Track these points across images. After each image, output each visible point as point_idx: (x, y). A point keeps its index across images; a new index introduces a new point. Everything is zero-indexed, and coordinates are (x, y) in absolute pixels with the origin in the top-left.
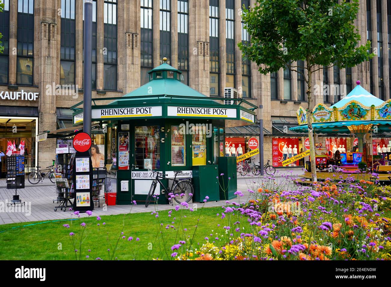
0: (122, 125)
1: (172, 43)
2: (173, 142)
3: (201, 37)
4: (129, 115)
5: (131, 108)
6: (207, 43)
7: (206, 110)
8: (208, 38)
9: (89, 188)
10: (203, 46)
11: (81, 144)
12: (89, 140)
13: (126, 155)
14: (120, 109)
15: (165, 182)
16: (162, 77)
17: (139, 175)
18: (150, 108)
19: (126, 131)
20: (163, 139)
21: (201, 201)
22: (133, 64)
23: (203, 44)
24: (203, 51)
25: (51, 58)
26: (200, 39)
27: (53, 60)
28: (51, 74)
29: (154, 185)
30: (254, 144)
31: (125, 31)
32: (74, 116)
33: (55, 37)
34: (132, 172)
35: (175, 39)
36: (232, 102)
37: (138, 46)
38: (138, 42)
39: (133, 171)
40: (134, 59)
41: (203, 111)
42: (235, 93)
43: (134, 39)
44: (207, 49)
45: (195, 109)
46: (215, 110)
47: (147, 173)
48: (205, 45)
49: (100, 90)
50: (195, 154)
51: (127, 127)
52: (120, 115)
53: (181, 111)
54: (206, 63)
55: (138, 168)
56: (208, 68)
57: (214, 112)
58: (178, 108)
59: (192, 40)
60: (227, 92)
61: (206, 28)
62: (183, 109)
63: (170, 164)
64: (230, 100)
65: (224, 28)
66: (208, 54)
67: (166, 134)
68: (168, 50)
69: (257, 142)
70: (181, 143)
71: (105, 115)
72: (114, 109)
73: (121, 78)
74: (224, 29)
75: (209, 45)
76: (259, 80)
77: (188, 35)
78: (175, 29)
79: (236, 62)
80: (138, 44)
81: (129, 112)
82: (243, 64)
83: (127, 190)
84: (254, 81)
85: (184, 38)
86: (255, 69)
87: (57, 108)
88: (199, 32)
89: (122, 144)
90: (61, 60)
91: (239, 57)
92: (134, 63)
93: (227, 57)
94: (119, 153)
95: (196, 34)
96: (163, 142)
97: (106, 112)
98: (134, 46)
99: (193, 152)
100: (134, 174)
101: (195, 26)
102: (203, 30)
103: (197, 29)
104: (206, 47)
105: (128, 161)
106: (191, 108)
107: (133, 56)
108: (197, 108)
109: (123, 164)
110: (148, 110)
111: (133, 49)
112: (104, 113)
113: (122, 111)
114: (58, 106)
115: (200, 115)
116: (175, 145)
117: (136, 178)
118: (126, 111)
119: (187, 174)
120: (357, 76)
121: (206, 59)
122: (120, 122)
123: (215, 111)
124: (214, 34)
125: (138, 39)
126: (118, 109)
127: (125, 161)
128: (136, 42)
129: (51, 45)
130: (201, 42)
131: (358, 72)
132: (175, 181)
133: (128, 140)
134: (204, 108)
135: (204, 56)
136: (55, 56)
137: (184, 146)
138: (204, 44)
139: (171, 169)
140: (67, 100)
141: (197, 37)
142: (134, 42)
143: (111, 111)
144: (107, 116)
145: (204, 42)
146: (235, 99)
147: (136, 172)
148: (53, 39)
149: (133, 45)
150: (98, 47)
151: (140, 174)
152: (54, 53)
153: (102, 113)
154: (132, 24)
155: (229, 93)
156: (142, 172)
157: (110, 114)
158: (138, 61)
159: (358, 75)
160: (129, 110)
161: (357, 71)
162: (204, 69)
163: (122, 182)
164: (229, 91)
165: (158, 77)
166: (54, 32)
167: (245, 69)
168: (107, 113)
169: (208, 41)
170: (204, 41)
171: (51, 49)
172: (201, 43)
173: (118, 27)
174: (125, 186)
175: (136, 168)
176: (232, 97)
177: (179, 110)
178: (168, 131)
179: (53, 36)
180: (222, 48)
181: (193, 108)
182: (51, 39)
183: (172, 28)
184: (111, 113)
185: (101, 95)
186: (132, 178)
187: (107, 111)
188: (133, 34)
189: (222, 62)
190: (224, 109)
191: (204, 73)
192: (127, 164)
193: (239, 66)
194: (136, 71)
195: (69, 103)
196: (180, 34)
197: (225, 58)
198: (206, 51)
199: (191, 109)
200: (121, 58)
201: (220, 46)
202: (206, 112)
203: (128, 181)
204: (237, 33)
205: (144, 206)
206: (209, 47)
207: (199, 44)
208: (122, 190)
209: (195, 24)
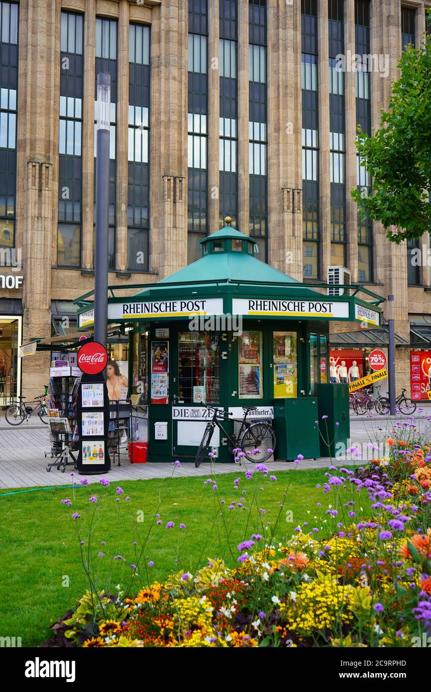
0: (157, 330)
1: (240, 192)
2: (241, 359)
3: (289, 181)
4: (169, 314)
5: (172, 302)
6: (299, 191)
7: (296, 304)
8: (300, 182)
9: (102, 434)
10: (291, 197)
11: (90, 361)
12: (103, 354)
13: (164, 380)
14: (154, 303)
15: (227, 425)
16: (223, 250)
17: (185, 413)
18: (203, 302)
19: (163, 340)
20: (225, 353)
21: (288, 459)
22: (175, 227)
23: (291, 193)
24: (291, 204)
25: (43, 219)
26: (287, 183)
27: (46, 223)
28: (43, 246)
29: (210, 430)
30: (379, 361)
31: (162, 174)
32: (79, 315)
33: (50, 186)
34: (173, 408)
35: (245, 184)
36: (341, 292)
37: (183, 198)
38: (183, 191)
39: (175, 405)
40: (177, 218)
41: (291, 306)
42: (346, 276)
43: (178, 186)
44: (299, 201)
45: (278, 303)
46: (311, 305)
47: (198, 410)
48: (296, 194)
49: (120, 270)
50: (277, 378)
51: (165, 333)
52: (153, 313)
53: (255, 307)
54: (296, 223)
55: (183, 402)
56: (300, 233)
57: (310, 308)
58: (250, 301)
59: (273, 187)
60: (333, 273)
61: (297, 166)
62: (259, 303)
63: (237, 395)
64: (338, 287)
65: (328, 165)
66: (300, 210)
67: (230, 345)
68: (233, 203)
69: (384, 358)
70: (254, 360)
71: (129, 314)
72: (143, 303)
73: (156, 251)
74: (328, 167)
75: (301, 194)
76: (388, 252)
77: (266, 178)
78: (244, 167)
79: (347, 223)
80: (184, 195)
81: (168, 308)
82: (359, 224)
83: (165, 437)
84: (379, 254)
85: (260, 184)
86: (379, 233)
87: (52, 300)
88: (285, 172)
89: (156, 361)
90: (59, 223)
91: (352, 214)
92: (177, 226)
93: (333, 214)
94: (152, 375)
95: (279, 175)
96: (225, 358)
97: (130, 308)
98: (177, 198)
99: (276, 376)
100: (177, 412)
101: (279, 163)
102: (291, 169)
103: (281, 168)
104: (296, 197)
105: (166, 389)
106: (271, 301)
107: (175, 215)
108: (282, 302)
109: (158, 395)
110: (200, 305)
111: (175, 202)
112: (128, 311)
113: (158, 306)
114: (54, 298)
115: (287, 313)
116: (244, 363)
117: (179, 418)
118: (163, 307)
119: (265, 412)
121: (296, 218)
122: (153, 324)
123: (311, 306)
124: (311, 176)
125: (183, 186)
126: (150, 303)
127: (162, 390)
128: (181, 191)
129: (43, 199)
130: (289, 190)
132: (245, 422)
133: (166, 355)
134: (293, 302)
135: (293, 212)
136: (50, 216)
137: (261, 366)
138: (293, 193)
139: (238, 403)
140: (68, 288)
141: (281, 181)
142: (178, 190)
143: (139, 306)
144: (132, 315)
145: (293, 190)
146: (346, 287)
147: (179, 408)
148: (47, 189)
149: (175, 195)
150: (118, 201)
151: (186, 411)
152: (47, 212)
153: (124, 310)
154: (174, 162)
155: (335, 276)
156: (190, 408)
157: (137, 312)
158: (184, 222)
160: (168, 305)
162: (294, 235)
163: (158, 425)
164: (335, 273)
165: (217, 249)
166: (48, 178)
167: (364, 234)
168: (132, 310)
169: (300, 187)
170: (294, 188)
171: (43, 205)
172: (288, 192)
173: (151, 167)
174: (161, 430)
175: (180, 402)
176: (341, 282)
177: (252, 305)
178: (233, 340)
179: (47, 184)
180: (324, 199)
181: (275, 302)
182: (43, 188)
183: (240, 167)
184: (139, 310)
185: (122, 279)
186: (174, 418)
187: (132, 307)
188: (175, 179)
189: (324, 221)
190: (327, 303)
191: (293, 241)
192: (165, 395)
193: (354, 229)
194: (180, 239)
195: (72, 293)
196: (252, 177)
197: (329, 216)
198: (296, 205)
199: (271, 303)
200: (155, 218)
201: (320, 196)
202: (296, 308)
203: (166, 423)
204: (350, 174)
205: (194, 464)
206: (301, 198)
207: (285, 192)
208: (157, 438)
209: (279, 159)
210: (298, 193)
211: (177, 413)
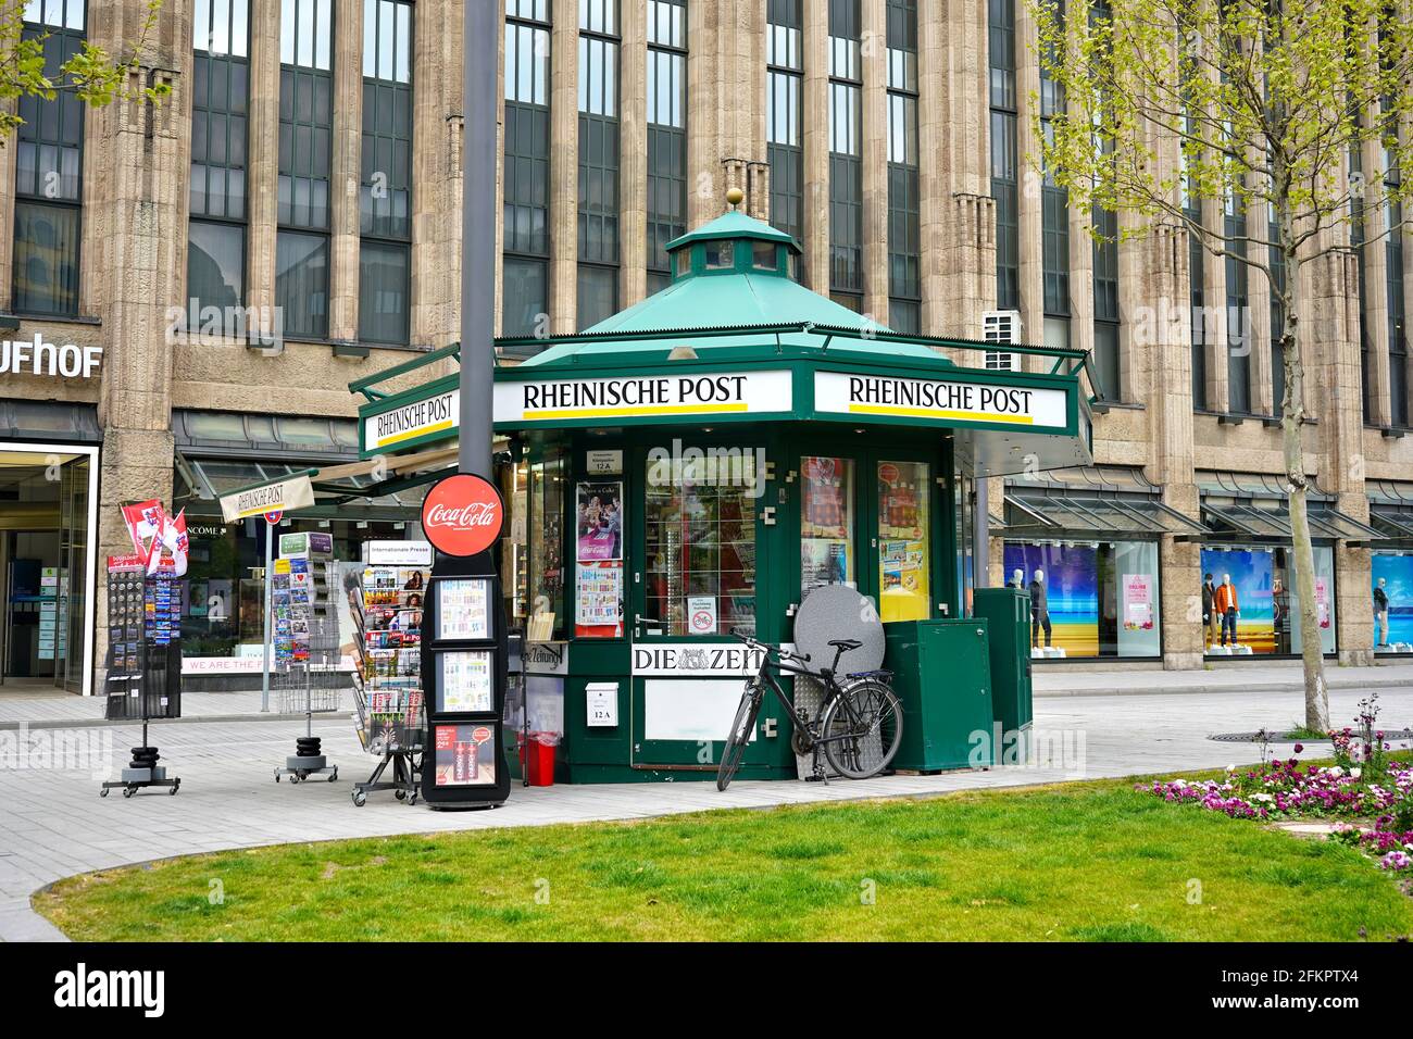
0: (591, 455)
1: (625, 165)
2: (808, 526)
3: (738, 143)
4: (648, 409)
5: (655, 380)
6: (762, 167)
7: (954, 392)
8: (764, 148)
10: (744, 180)
11: (457, 521)
12: (491, 506)
13: (610, 582)
14: (607, 382)
16: (732, 266)
17: (666, 659)
18: (739, 379)
19: (606, 478)
20: (772, 510)
21: (928, 767)
23: (744, 171)
25: (156, 206)
26: (734, 149)
27: (163, 216)
28: (154, 273)
29: (754, 699)
31: (447, 111)
32: (365, 419)
33: (173, 126)
34: (635, 647)
35: (636, 145)
39: (638, 641)
41: (943, 395)
44: (762, 192)
45: (915, 386)
46: (986, 394)
47: (701, 651)
48: (755, 173)
49: (343, 340)
50: (886, 575)
51: (614, 460)
52: (606, 406)
53: (863, 394)
55: (659, 632)
57: (983, 402)
58: (852, 380)
59: (703, 155)
60: (996, 328)
61: (757, 109)
62: (872, 386)
65: (824, 111)
66: (763, 212)
67: (782, 492)
68: (609, 188)
70: (834, 530)
71: (540, 409)
72: (580, 383)
73: (429, 297)
74: (824, 116)
75: (767, 174)
77: (683, 136)
78: (636, 108)
79: (866, 248)
81: (646, 396)
83: (611, 721)
85: (671, 147)
86: (936, 272)
87: (176, 411)
88: (731, 122)
89: (590, 530)
90: (193, 219)
91: (877, 227)
93: (834, 226)
95: (716, 129)
96: (772, 522)
97: (544, 395)
99: (884, 568)
100: (644, 657)
101: (716, 100)
102: (744, 115)
103: (721, 112)
104: (756, 181)
106: (899, 381)
108: (922, 384)
110: (731, 386)
112: (539, 401)
113: (618, 389)
114: (176, 405)
115: (934, 412)
116: (813, 536)
117: (651, 671)
118: (632, 393)
120: (1312, 310)
123: (986, 398)
124: (785, 136)
126: (598, 382)
129: (156, 157)
130: (739, 163)
131: (1316, 297)
132: (832, 680)
133: (616, 514)
134: (947, 384)
136: (172, 200)
137: (849, 543)
138: (749, 172)
140: (213, 380)
141: (721, 143)
143: (567, 390)
144: (549, 412)
145: (749, 164)
147: (651, 648)
148: (166, 132)
150: (337, 171)
151: (670, 655)
152: (165, 188)
153: (527, 399)
155: (1002, 335)
156: (679, 648)
157: (562, 405)
159: (1317, 308)
160: (646, 386)
161: (1311, 292)
163: (594, 689)
164: (1001, 327)
166: (169, 106)
168: (549, 400)
169: (763, 159)
170: (749, 160)
171: (156, 173)
172: (738, 168)
173: (418, 95)
174: (603, 703)
175: (651, 632)
177: (857, 388)
178: (789, 480)
179: (166, 120)
180: (816, 189)
181: (908, 384)
182: (158, 128)
183: (626, 105)
184: (569, 399)
185: (347, 361)
186: (635, 672)
187: (549, 390)
190: (1019, 390)
192: (615, 619)
193: (880, 261)
195: (223, 393)
196: (653, 129)
197: (827, 230)
198: (755, 199)
199: (899, 386)
200: (428, 217)
201: (806, 182)
202: (955, 400)
203: (615, 685)
204: (871, 133)
206: (767, 183)
207: (731, 169)
208: (592, 721)
209: (715, 90)
210: (760, 172)
211: (644, 659)
